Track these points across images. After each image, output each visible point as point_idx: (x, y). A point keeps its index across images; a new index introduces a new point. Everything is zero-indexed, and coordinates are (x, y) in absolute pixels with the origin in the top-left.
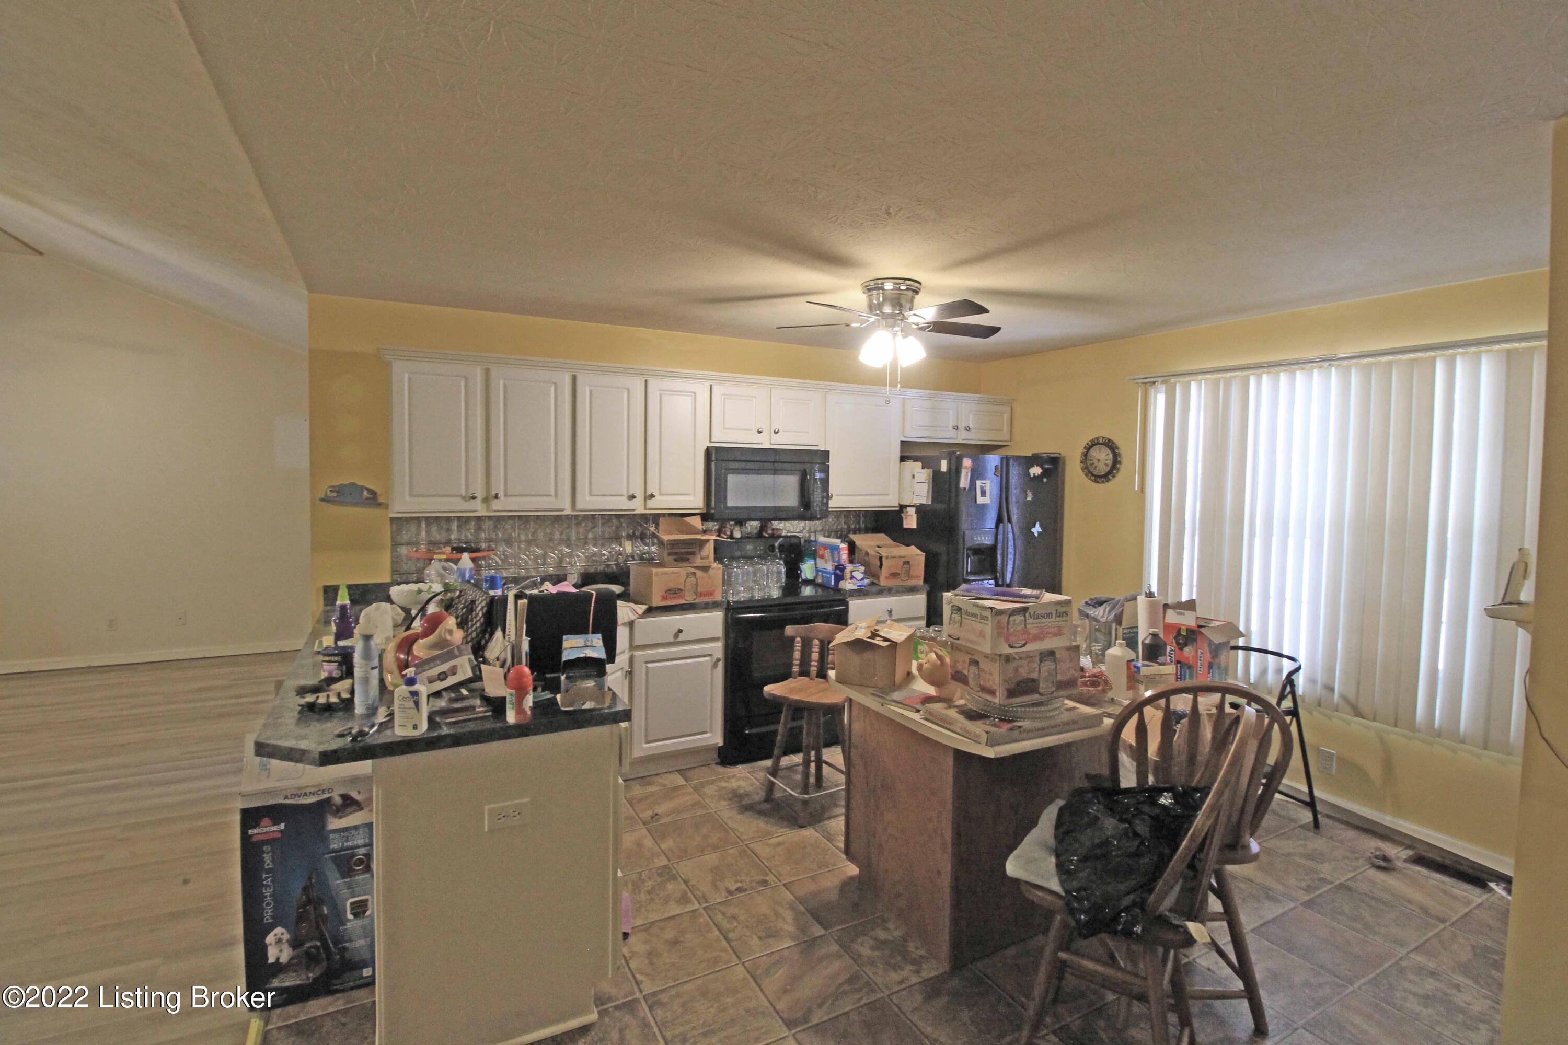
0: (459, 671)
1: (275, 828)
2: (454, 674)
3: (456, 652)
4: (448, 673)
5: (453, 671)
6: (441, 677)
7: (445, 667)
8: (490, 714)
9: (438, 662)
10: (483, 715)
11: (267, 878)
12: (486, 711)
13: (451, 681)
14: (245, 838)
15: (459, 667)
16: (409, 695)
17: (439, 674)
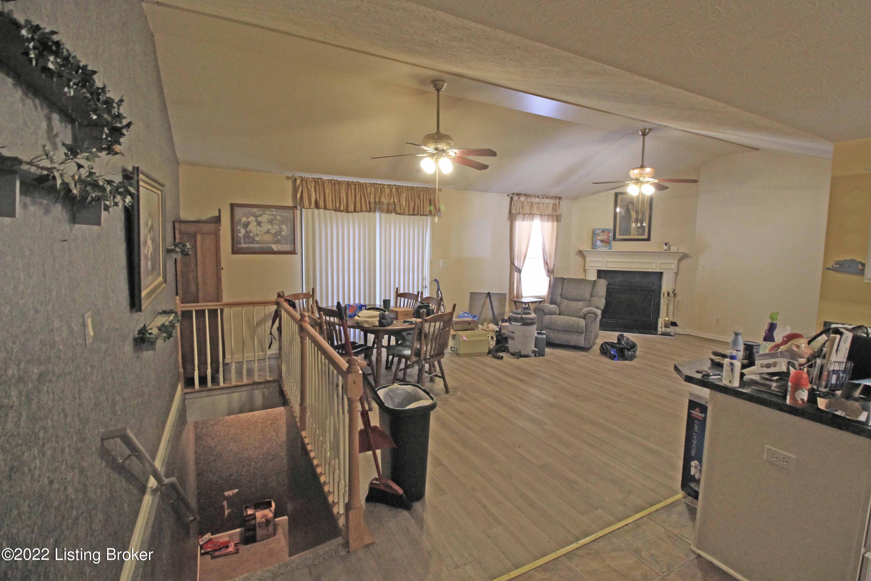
0: (778, 365)
1: (700, 415)
2: (775, 366)
3: (779, 355)
4: (772, 365)
5: (775, 365)
6: (768, 366)
7: (771, 361)
8: (781, 394)
9: (768, 357)
10: (776, 393)
11: (695, 436)
12: (778, 392)
13: (772, 370)
14: (689, 415)
15: (778, 364)
16: (729, 364)
17: (767, 364)
